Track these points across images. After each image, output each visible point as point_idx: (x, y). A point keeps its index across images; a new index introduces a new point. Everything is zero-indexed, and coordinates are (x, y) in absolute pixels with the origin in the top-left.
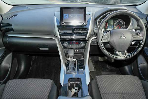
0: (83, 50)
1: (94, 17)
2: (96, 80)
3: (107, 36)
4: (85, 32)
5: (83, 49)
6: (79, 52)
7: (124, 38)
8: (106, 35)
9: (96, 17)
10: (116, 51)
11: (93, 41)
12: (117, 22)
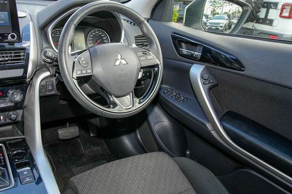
0: (20, 112)
1: (36, 22)
2: (73, 189)
3: (84, 62)
4: (20, 60)
5: (18, 111)
6: (8, 121)
7: (124, 62)
8: (82, 59)
9: (43, 21)
10: (110, 96)
11: (44, 83)
12: (92, 34)
